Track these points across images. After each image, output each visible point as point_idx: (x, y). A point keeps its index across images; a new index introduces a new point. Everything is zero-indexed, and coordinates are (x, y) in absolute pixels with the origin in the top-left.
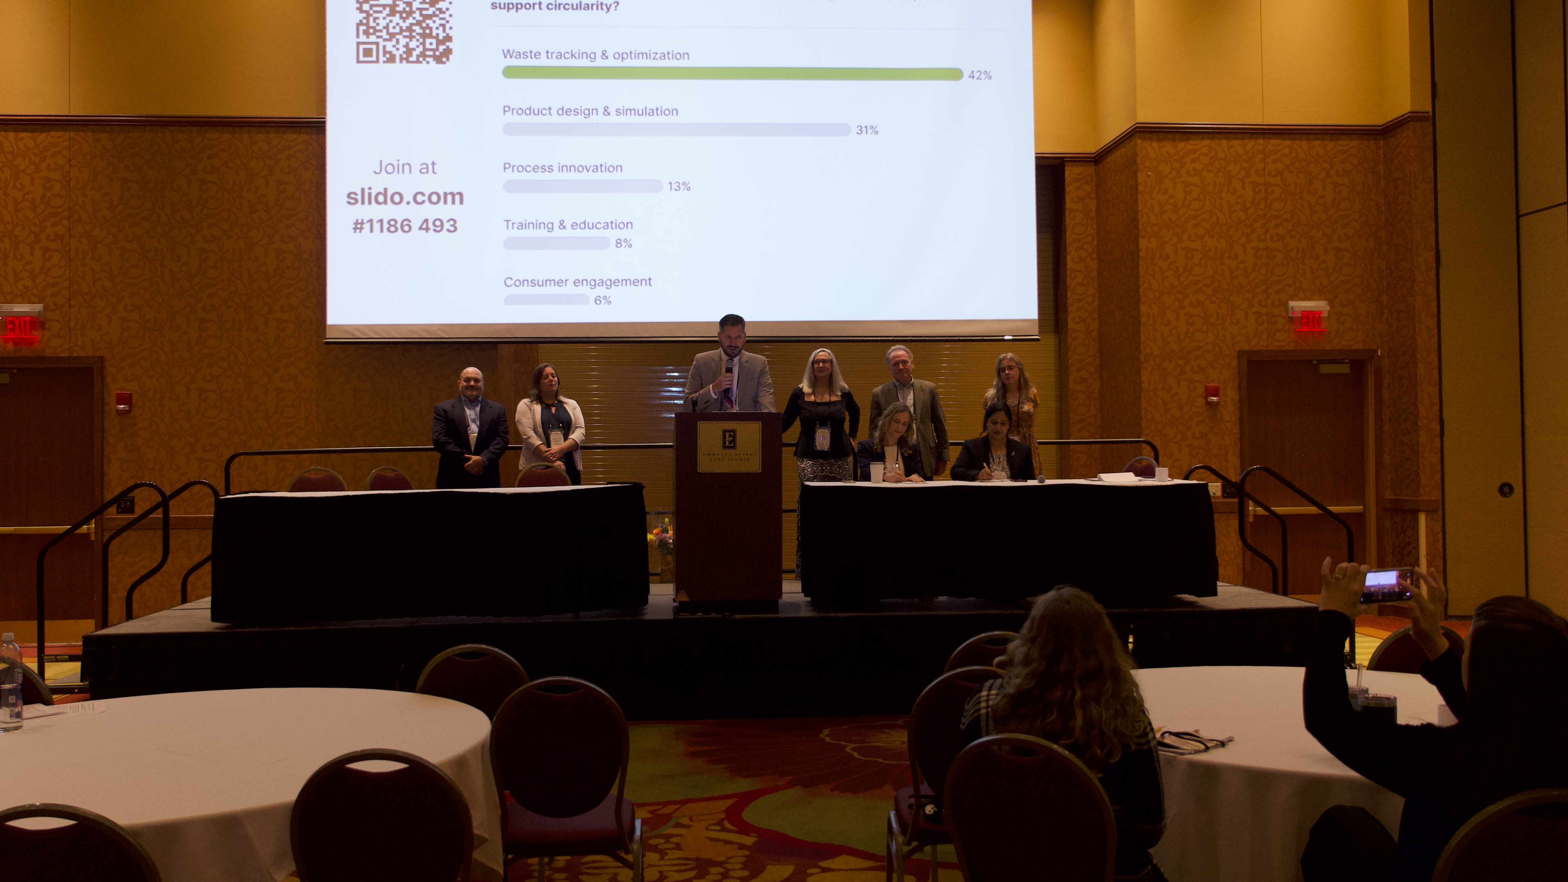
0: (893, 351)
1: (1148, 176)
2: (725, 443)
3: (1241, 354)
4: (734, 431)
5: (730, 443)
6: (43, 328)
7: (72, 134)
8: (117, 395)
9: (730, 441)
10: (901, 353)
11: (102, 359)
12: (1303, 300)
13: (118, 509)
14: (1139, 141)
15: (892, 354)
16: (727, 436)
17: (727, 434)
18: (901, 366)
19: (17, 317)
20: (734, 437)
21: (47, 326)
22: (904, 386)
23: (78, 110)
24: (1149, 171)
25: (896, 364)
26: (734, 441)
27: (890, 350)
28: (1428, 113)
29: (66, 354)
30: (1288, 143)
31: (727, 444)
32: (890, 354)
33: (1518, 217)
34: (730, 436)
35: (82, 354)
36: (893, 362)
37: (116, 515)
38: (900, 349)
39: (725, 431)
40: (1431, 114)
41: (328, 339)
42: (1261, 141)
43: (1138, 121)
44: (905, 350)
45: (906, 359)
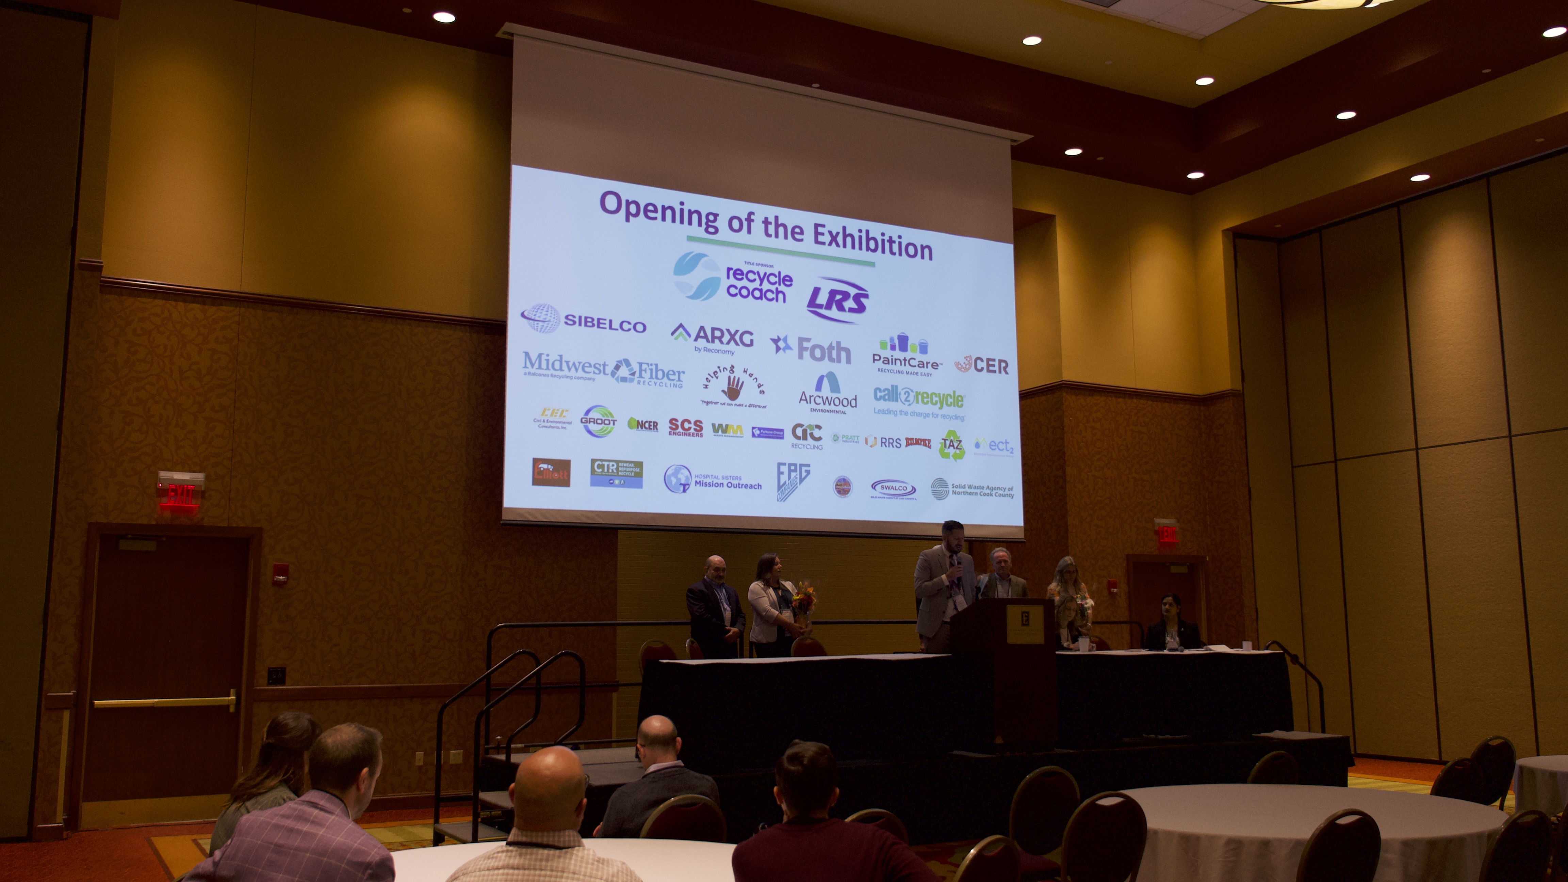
0: (998, 551)
1: (1070, 420)
2: (1022, 621)
3: (1128, 557)
4: (1028, 613)
5: (1026, 622)
6: (203, 497)
7: (242, 309)
8: (275, 566)
9: (1026, 620)
10: (1001, 553)
11: (260, 530)
12: (1162, 518)
13: (268, 681)
14: (1064, 394)
15: (996, 554)
16: (1024, 616)
17: (1024, 615)
18: (1003, 564)
19: (180, 486)
20: (1028, 617)
21: (207, 495)
22: (1003, 580)
23: (249, 287)
24: (1071, 417)
25: (1000, 562)
26: (1028, 620)
27: (994, 551)
28: (1240, 391)
29: (225, 524)
30: (1150, 403)
31: (1024, 622)
32: (994, 553)
33: (1293, 467)
34: (1026, 616)
35: (242, 524)
36: (997, 560)
37: (267, 686)
38: (1003, 551)
39: (1023, 613)
40: (1242, 392)
41: (504, 520)
42: (1135, 400)
43: (1064, 379)
44: (1006, 552)
45: (1007, 559)
